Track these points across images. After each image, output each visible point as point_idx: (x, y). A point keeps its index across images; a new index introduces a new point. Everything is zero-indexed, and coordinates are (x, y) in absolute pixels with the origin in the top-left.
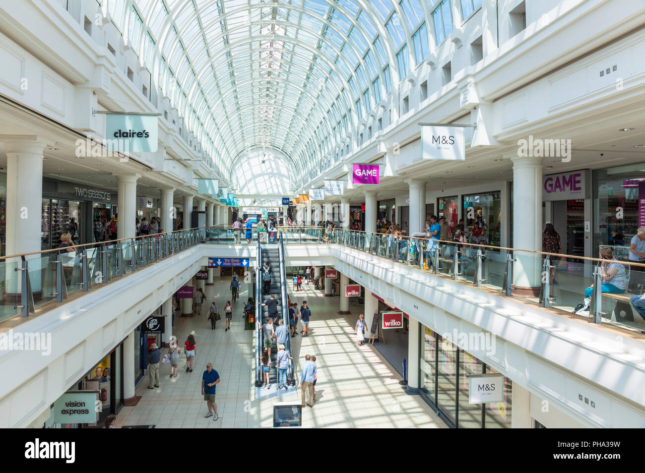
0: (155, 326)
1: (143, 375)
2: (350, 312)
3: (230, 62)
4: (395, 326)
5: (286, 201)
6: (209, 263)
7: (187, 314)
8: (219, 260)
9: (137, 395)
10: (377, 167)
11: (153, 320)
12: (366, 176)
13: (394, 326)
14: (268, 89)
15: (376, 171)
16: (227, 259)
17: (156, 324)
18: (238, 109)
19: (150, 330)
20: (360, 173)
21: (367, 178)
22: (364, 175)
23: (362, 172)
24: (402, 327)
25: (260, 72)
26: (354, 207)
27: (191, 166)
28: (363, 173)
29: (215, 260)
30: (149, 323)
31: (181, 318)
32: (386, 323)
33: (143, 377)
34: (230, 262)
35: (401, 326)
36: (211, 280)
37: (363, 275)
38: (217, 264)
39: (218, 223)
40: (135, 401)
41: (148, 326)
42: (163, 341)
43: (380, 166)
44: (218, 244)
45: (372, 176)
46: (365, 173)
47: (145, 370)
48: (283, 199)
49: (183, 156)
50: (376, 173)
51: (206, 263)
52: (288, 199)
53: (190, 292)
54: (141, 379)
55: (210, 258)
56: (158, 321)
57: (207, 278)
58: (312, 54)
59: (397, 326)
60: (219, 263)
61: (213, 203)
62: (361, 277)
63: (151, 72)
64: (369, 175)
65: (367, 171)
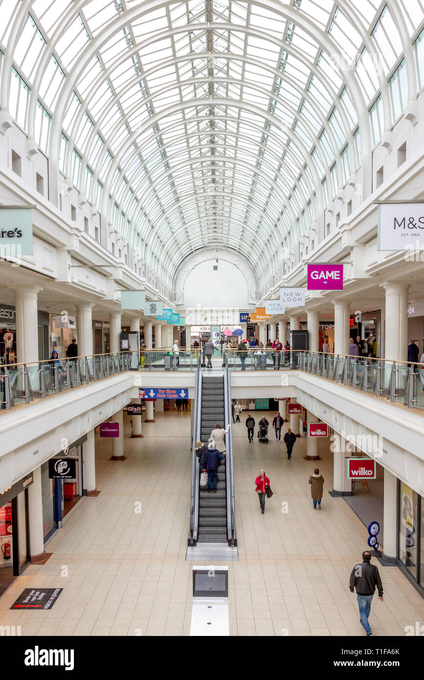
0: (65, 470)
1: (58, 528)
2: (320, 456)
3: (158, 138)
4: (365, 476)
5: (244, 316)
6: (140, 394)
7: (117, 457)
8: (152, 391)
9: (47, 552)
10: (340, 268)
11: (62, 463)
12: (326, 280)
13: (363, 476)
14: (213, 173)
15: (339, 272)
16: (162, 389)
17: (66, 467)
18: (177, 200)
19: (59, 475)
20: (317, 275)
21: (326, 283)
22: (322, 278)
23: (319, 274)
24: (375, 478)
25: (201, 149)
26: (325, 323)
27: (112, 275)
28: (321, 276)
29: (147, 390)
30: (57, 466)
31: (111, 461)
32: (352, 471)
33: (58, 530)
34: (165, 394)
35: (373, 476)
36: (151, 416)
37: (327, 410)
38: (149, 396)
39: (159, 345)
40: (43, 558)
41: (57, 469)
42: (84, 489)
43: (344, 265)
44: (150, 371)
45: (334, 279)
46: (324, 276)
47: (59, 522)
48: (241, 314)
49: (97, 261)
50: (339, 275)
51: (136, 395)
52: (247, 314)
53: (114, 430)
54: (55, 533)
55: (141, 389)
56: (68, 464)
57: (143, 413)
58: (264, 120)
59: (368, 476)
60: (152, 394)
61: (151, 321)
62: (325, 412)
63: (47, 155)
64: (330, 278)
65: (327, 272)
